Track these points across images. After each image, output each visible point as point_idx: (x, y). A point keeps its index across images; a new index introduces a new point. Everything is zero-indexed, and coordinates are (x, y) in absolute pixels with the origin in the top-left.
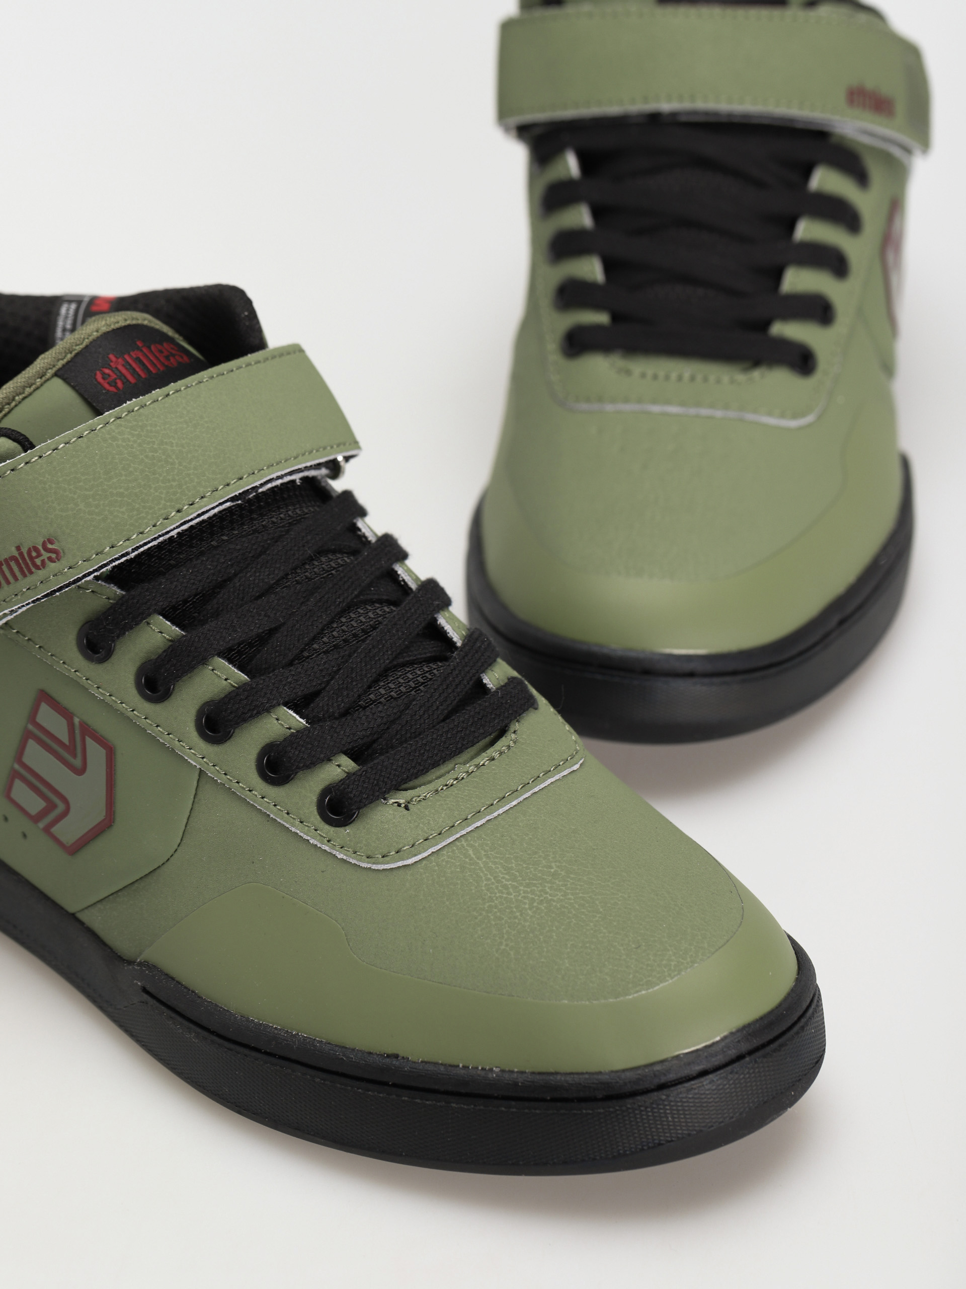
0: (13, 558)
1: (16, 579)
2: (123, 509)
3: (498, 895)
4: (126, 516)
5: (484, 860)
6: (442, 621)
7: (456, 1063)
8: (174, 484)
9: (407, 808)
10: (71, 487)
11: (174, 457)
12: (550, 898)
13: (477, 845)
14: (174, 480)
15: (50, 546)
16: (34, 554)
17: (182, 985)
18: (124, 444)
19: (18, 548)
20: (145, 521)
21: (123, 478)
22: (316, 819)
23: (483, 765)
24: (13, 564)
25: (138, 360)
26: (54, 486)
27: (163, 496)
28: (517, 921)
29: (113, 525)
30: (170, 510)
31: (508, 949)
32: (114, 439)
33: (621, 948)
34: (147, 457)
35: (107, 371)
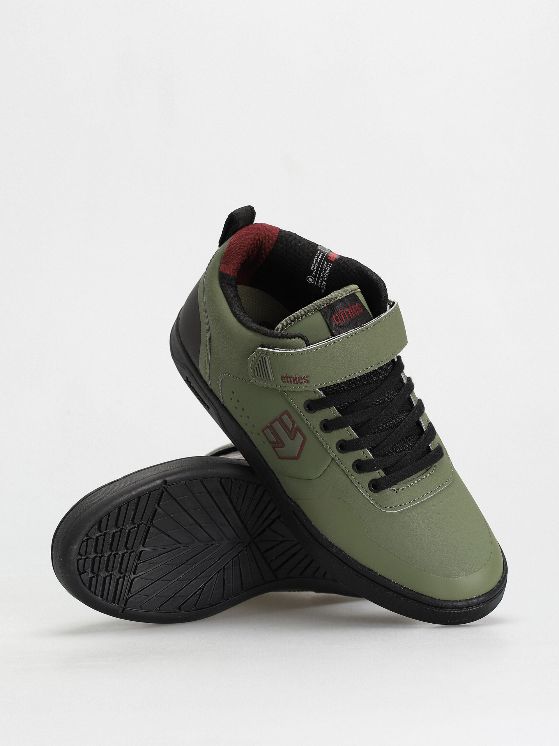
0: (292, 377)
1: (291, 383)
2: (333, 372)
3: (418, 531)
4: (333, 375)
5: (417, 517)
6: (421, 420)
7: (391, 580)
8: (351, 366)
9: (397, 492)
10: (318, 362)
11: (353, 357)
12: (434, 536)
13: (416, 510)
14: (351, 365)
15: (306, 378)
16: (300, 379)
17: (307, 517)
18: (338, 350)
19: (295, 375)
20: (339, 377)
21: (336, 362)
22: (367, 488)
23: (423, 478)
24: (292, 379)
25: (347, 313)
26: (313, 361)
27: (346, 370)
28: (422, 542)
29: (328, 377)
30: (347, 375)
31: (418, 551)
32: (336, 348)
33: (453, 561)
34: (345, 356)
35: (337, 315)
